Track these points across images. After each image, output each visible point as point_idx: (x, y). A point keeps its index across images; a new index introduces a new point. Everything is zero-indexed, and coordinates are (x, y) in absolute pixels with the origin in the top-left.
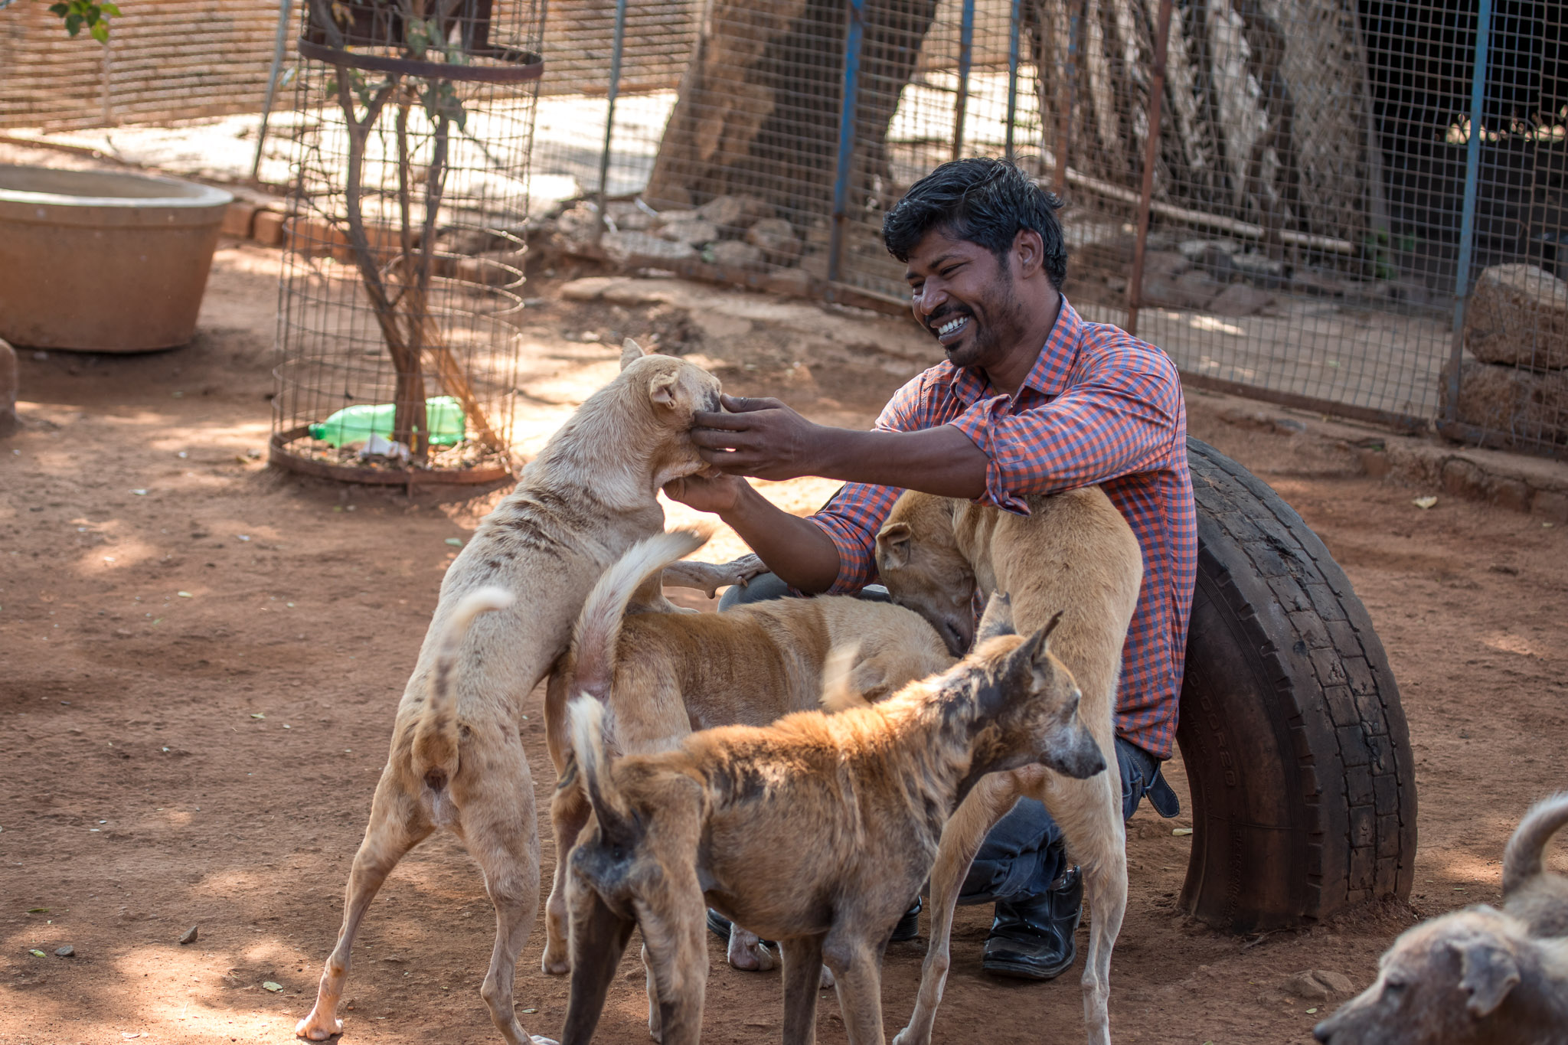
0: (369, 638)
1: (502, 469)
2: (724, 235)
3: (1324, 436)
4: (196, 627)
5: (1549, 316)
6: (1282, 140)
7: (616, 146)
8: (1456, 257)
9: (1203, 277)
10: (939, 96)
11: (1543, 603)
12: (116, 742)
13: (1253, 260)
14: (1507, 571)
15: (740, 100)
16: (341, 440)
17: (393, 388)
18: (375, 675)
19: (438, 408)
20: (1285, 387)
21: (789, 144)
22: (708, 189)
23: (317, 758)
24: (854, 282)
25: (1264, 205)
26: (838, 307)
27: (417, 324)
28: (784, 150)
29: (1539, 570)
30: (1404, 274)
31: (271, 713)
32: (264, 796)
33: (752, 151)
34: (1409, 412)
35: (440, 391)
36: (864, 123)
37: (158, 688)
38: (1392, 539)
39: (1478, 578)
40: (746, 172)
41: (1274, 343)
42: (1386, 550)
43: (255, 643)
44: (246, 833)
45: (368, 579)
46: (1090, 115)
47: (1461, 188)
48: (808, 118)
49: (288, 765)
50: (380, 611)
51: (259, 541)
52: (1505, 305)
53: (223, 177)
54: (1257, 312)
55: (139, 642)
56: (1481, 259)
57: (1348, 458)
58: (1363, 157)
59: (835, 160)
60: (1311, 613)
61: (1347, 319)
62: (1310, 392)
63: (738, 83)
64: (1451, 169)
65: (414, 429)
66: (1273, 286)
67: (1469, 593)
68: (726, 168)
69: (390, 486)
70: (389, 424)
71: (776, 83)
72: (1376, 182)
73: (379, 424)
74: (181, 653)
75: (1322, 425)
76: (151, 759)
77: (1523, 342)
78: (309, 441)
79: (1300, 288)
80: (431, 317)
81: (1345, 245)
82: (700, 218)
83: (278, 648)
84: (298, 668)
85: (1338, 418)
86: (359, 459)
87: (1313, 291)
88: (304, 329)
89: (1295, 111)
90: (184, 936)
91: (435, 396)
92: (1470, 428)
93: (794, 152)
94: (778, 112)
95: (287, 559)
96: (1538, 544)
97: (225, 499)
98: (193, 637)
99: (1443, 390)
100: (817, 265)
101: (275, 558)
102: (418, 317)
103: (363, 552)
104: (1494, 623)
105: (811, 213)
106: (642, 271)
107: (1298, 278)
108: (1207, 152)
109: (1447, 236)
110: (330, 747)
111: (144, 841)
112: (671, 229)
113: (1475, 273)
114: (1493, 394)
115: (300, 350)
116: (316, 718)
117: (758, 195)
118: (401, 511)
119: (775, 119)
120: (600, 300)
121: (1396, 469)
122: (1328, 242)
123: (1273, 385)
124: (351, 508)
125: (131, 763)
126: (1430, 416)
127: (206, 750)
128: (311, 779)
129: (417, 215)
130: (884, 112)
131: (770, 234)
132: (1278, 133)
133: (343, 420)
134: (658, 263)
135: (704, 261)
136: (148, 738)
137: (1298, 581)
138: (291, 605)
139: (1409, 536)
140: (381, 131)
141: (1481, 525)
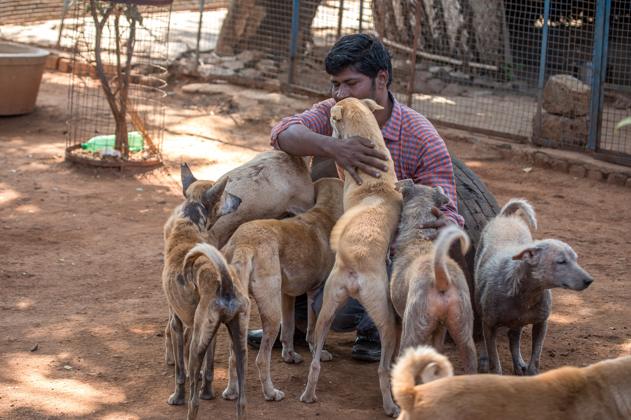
0: (106, 228)
1: (158, 161)
2: (247, 66)
3: (487, 144)
4: (36, 225)
5: (576, 95)
6: (469, 26)
7: (203, 30)
8: (539, 72)
9: (438, 81)
10: (332, 10)
11: (574, 209)
12: (4, 271)
13: (458, 74)
14: (560, 197)
15: (253, 12)
16: (94, 149)
17: (114, 128)
18: (108, 243)
19: (132, 137)
20: (471, 124)
21: (272, 29)
22: (240, 47)
23: (85, 277)
24: (299, 84)
25: (462, 52)
26: (293, 94)
27: (124, 103)
28: (270, 32)
29: (572, 196)
30: (518, 79)
31: (66, 259)
32: (64, 292)
33: (258, 32)
34: (520, 134)
35: (133, 129)
36: (302, 21)
37: (21, 249)
38: (514, 185)
39: (548, 199)
40: (255, 41)
41: (467, 107)
42: (512, 189)
43: (60, 231)
44: (57, 306)
45: (105, 205)
46: (393, 17)
47: (540, 45)
48: (280, 19)
49: (74, 279)
50: (110, 217)
51: (61, 190)
52: (558, 91)
53: (46, 44)
54: (460, 95)
55: (13, 231)
56: (549, 73)
57: (496, 152)
58: (501, 33)
59: (291, 35)
60: (482, 214)
61: (495, 97)
62: (481, 126)
63: (252, 5)
64: (536, 37)
65: (123, 145)
66: (466, 84)
67: (545, 206)
68: (247, 39)
69: (114, 167)
70: (113, 143)
71: (267, 5)
72: (507, 43)
73: (109, 143)
74: (30, 235)
75: (486, 139)
76: (19, 278)
77: (565, 105)
78: (81, 150)
79: (477, 85)
80: (129, 100)
81: (494, 68)
82: (237, 59)
83: (69, 233)
84: (77, 241)
85: (492, 137)
86: (101, 157)
87: (482, 86)
88: (78, 105)
89: (474, 14)
90: (33, 348)
91: (131, 131)
92: (545, 140)
93: (274, 33)
94: (268, 17)
95: (73, 197)
96: (572, 186)
97: (48, 173)
98: (35, 229)
99: (534, 125)
100: (284, 77)
101: (68, 197)
102: (124, 100)
103: (103, 194)
104: (555, 217)
105: (281, 57)
106: (214, 81)
107: (476, 81)
108: (439, 31)
109: (535, 64)
110: (90, 272)
111: (16, 310)
112: (226, 64)
113: (546, 78)
114: (554, 126)
115: (77, 114)
116: (85, 260)
117: (260, 50)
118: (118, 177)
119: (266, 20)
120: (197, 92)
121: (515, 157)
122: (488, 67)
123: (466, 124)
124: (98, 176)
125: (11, 279)
126: (529, 135)
127: (41, 274)
128: (83, 285)
129: (123, 59)
130: (310, 16)
131: (266, 65)
132: (468, 23)
133: (95, 141)
134: (221, 78)
135: (239, 77)
136: (17, 269)
137: (476, 201)
138: (74, 215)
139: (521, 183)
140: (108, 26)
141: (549, 179)
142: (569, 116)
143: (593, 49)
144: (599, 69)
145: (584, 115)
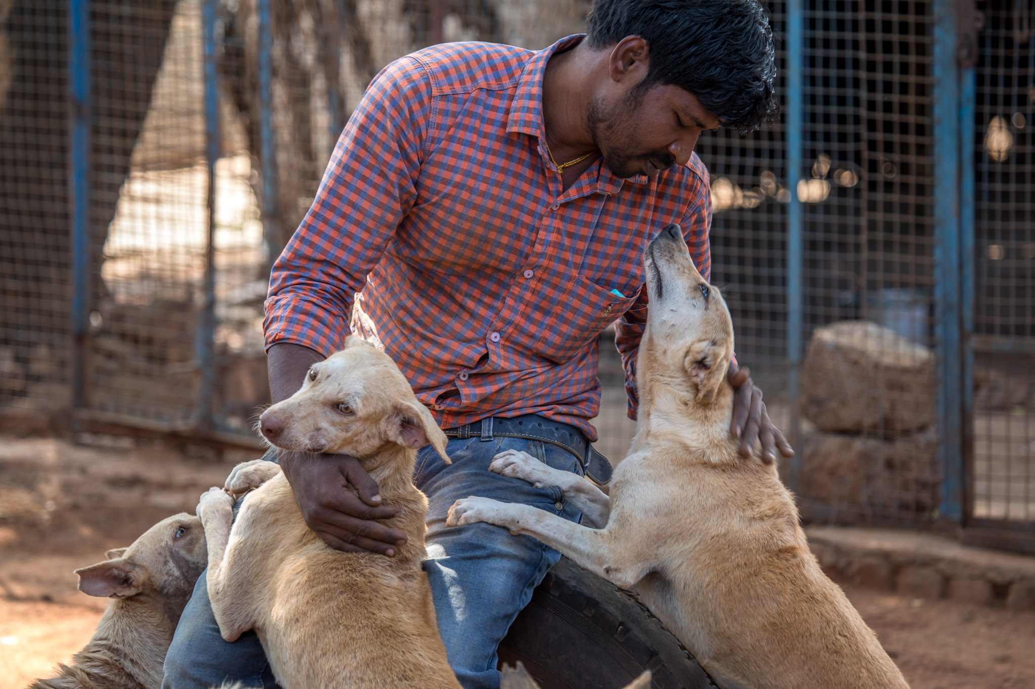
5: (895, 375)
8: (784, 319)
24: (103, 408)
26: (87, 437)
47: (784, 246)
52: (844, 368)
56: (812, 320)
77: (867, 406)
113: (807, 336)
114: (839, 466)
142: (881, 432)
143: (932, 247)
144: (954, 298)
145: (922, 428)
